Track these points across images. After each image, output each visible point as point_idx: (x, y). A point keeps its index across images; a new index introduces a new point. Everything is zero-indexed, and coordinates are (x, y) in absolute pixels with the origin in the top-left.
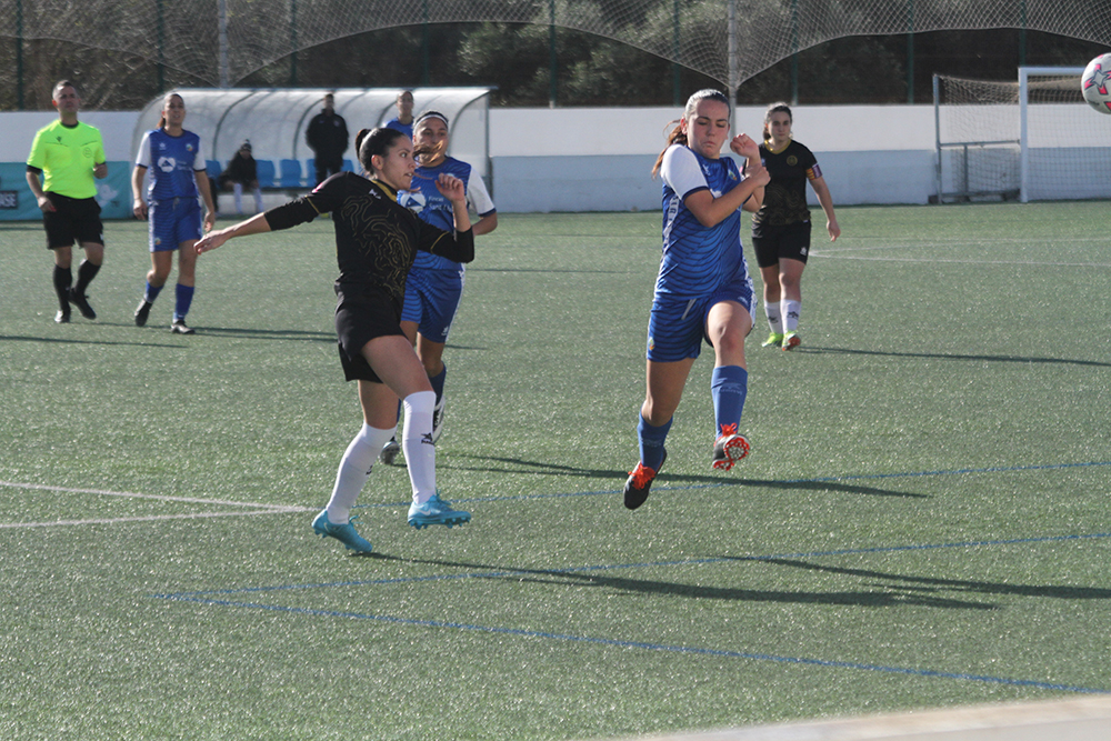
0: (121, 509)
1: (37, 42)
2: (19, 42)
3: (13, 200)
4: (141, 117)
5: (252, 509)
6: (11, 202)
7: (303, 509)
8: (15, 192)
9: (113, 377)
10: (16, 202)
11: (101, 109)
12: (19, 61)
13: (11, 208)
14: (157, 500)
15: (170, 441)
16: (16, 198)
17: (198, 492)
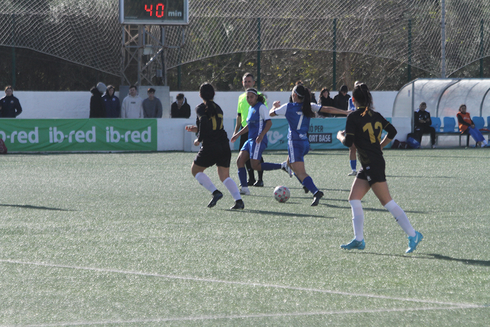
0: (380, 305)
1: (344, 54)
2: (334, 54)
3: (329, 138)
4: (398, 94)
5: (449, 306)
6: (328, 139)
7: (477, 306)
8: (331, 134)
9: (378, 233)
10: (331, 139)
11: (377, 90)
12: (334, 64)
13: (328, 142)
14: (398, 300)
15: (406, 268)
16: (331, 137)
17: (420, 296)
